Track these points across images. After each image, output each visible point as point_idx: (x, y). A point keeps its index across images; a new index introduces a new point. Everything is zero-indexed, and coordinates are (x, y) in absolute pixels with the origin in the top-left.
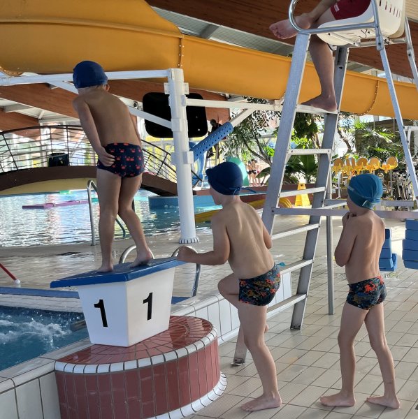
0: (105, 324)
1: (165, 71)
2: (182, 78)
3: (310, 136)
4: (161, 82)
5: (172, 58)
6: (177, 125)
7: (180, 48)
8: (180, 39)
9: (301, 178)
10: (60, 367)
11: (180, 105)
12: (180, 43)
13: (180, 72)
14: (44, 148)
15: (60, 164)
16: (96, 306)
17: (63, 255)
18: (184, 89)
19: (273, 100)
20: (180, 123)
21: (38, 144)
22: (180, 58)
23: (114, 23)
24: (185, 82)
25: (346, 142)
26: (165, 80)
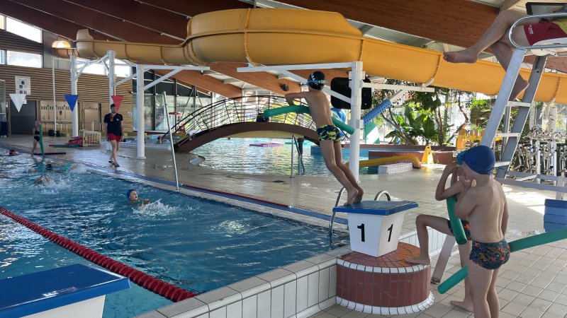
0: (363, 240)
1: (351, 63)
2: (362, 69)
3: (434, 109)
4: (347, 71)
5: (355, 55)
6: (355, 101)
7: (361, 47)
8: (362, 40)
9: (420, 140)
10: (341, 262)
11: (357, 88)
12: (362, 43)
13: (361, 63)
14: (243, 108)
15: (263, 121)
16: (359, 227)
17: (276, 182)
18: (362, 76)
19: (421, 84)
20: (357, 99)
21: (240, 105)
22: (361, 53)
23: (322, 31)
24: (363, 70)
25: (465, 115)
26: (350, 69)
